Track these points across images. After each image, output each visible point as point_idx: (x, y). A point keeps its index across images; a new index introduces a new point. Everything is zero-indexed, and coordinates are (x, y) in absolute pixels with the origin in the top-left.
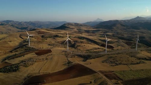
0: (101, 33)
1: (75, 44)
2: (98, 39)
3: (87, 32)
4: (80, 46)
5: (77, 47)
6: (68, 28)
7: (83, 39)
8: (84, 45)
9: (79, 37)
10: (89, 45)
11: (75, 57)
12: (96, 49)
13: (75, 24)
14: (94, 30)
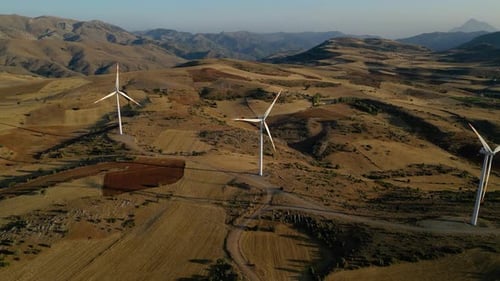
0: (474, 82)
1: (322, 135)
2: (446, 115)
3: (408, 75)
4: (342, 148)
5: (326, 154)
6: (330, 56)
7: (374, 112)
8: (366, 143)
9: (357, 101)
10: (392, 145)
11: (271, 230)
12: (423, 170)
13: (368, 40)
14: (439, 71)
